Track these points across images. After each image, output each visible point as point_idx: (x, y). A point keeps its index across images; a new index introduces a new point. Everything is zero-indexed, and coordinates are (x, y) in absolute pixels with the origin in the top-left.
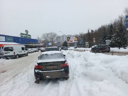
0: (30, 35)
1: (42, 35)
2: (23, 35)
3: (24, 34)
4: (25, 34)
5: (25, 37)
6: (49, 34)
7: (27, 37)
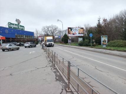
0: (23, 27)
1: (42, 28)
2: (11, 26)
3: (13, 24)
4: (16, 25)
5: (15, 28)
6: (50, 27)
7: (18, 28)
